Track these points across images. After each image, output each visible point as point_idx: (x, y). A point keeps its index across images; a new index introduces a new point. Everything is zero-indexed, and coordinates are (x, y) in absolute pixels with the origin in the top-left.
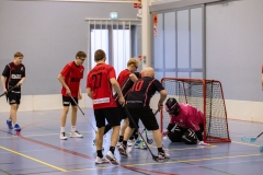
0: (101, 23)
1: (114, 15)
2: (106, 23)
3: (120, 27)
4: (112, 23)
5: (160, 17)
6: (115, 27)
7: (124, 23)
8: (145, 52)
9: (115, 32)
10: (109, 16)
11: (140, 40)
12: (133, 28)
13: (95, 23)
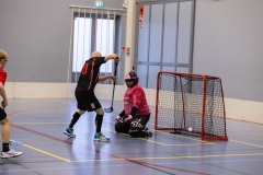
0: (85, 11)
1: (99, 4)
2: (91, 12)
3: (105, 17)
4: (96, 12)
5: (146, 8)
6: (99, 17)
7: (108, 13)
8: (129, 43)
9: (99, 21)
10: (94, 5)
11: (124, 31)
12: (118, 18)
13: (79, 11)
